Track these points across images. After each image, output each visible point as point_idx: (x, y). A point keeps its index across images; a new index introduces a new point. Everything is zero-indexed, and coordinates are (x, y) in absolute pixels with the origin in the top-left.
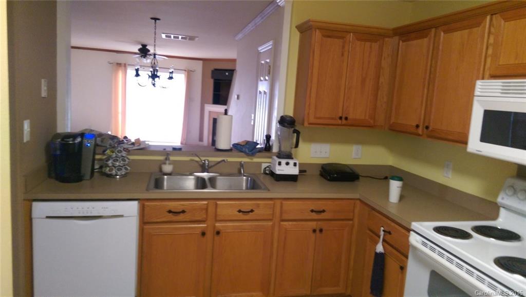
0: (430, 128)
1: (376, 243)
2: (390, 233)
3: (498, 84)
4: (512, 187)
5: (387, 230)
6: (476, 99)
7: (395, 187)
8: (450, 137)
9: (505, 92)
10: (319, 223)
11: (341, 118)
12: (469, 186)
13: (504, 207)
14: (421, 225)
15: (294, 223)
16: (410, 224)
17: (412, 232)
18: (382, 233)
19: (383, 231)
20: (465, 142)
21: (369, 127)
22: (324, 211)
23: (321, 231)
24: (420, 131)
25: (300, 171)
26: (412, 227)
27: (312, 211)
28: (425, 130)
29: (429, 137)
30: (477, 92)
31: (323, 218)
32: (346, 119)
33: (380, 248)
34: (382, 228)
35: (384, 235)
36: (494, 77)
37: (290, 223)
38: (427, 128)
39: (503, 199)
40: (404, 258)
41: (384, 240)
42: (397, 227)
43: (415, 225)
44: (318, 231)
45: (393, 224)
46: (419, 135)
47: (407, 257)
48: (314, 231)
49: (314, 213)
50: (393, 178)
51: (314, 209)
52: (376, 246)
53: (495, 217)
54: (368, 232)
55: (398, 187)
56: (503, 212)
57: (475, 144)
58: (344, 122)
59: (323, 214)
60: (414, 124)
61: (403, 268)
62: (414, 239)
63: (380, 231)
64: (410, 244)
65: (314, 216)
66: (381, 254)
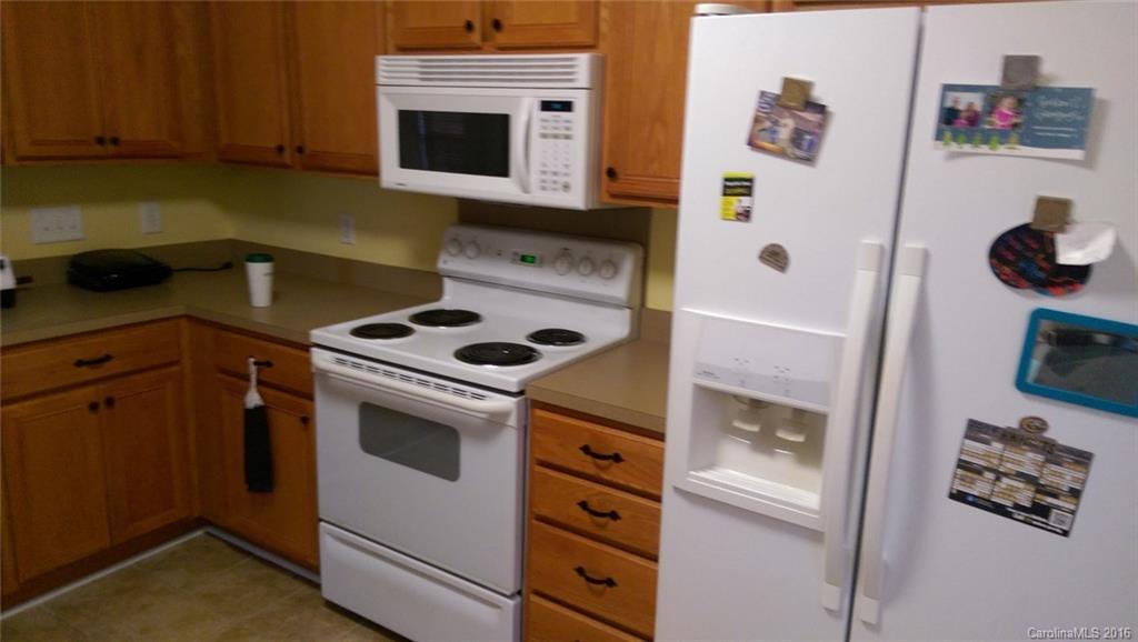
0: (307, 152)
1: (243, 392)
2: (269, 364)
3: (412, 61)
4: (455, 241)
5: (263, 359)
6: (381, 90)
7: (259, 276)
8: (347, 165)
9: (426, 77)
10: (102, 386)
11: (101, 141)
12: (387, 253)
13: (449, 277)
14: (328, 332)
15: (36, 401)
16: (307, 335)
17: (314, 350)
18: (253, 369)
19: (256, 363)
20: (374, 172)
21: (176, 157)
22: (108, 358)
23: (110, 402)
24: (287, 157)
25: (21, 280)
26: (314, 340)
27: (80, 363)
28: (297, 154)
29: (307, 168)
30: (381, 79)
31: (108, 373)
32: (115, 141)
33: (253, 399)
34: (252, 360)
35: (259, 372)
36: (404, 50)
37: (27, 403)
38: (300, 150)
39: (445, 262)
40: (304, 402)
41: (260, 383)
42: (281, 348)
43: (318, 335)
44: (102, 407)
45: (272, 346)
46: (284, 166)
47: (311, 398)
48: (94, 407)
49: (84, 368)
50: (252, 259)
51: (80, 358)
52: (242, 399)
53: (438, 295)
54: (219, 375)
55: (266, 275)
56: (448, 284)
57: (393, 174)
58: (111, 149)
59: (107, 365)
60: (273, 145)
61: (307, 421)
62: (321, 359)
63: (246, 365)
64: (314, 370)
65: (87, 373)
66: (258, 409)
